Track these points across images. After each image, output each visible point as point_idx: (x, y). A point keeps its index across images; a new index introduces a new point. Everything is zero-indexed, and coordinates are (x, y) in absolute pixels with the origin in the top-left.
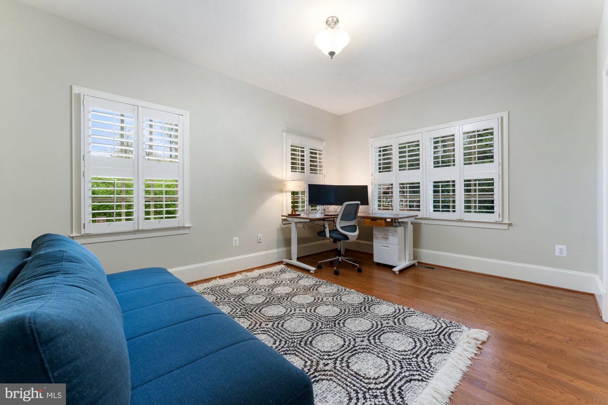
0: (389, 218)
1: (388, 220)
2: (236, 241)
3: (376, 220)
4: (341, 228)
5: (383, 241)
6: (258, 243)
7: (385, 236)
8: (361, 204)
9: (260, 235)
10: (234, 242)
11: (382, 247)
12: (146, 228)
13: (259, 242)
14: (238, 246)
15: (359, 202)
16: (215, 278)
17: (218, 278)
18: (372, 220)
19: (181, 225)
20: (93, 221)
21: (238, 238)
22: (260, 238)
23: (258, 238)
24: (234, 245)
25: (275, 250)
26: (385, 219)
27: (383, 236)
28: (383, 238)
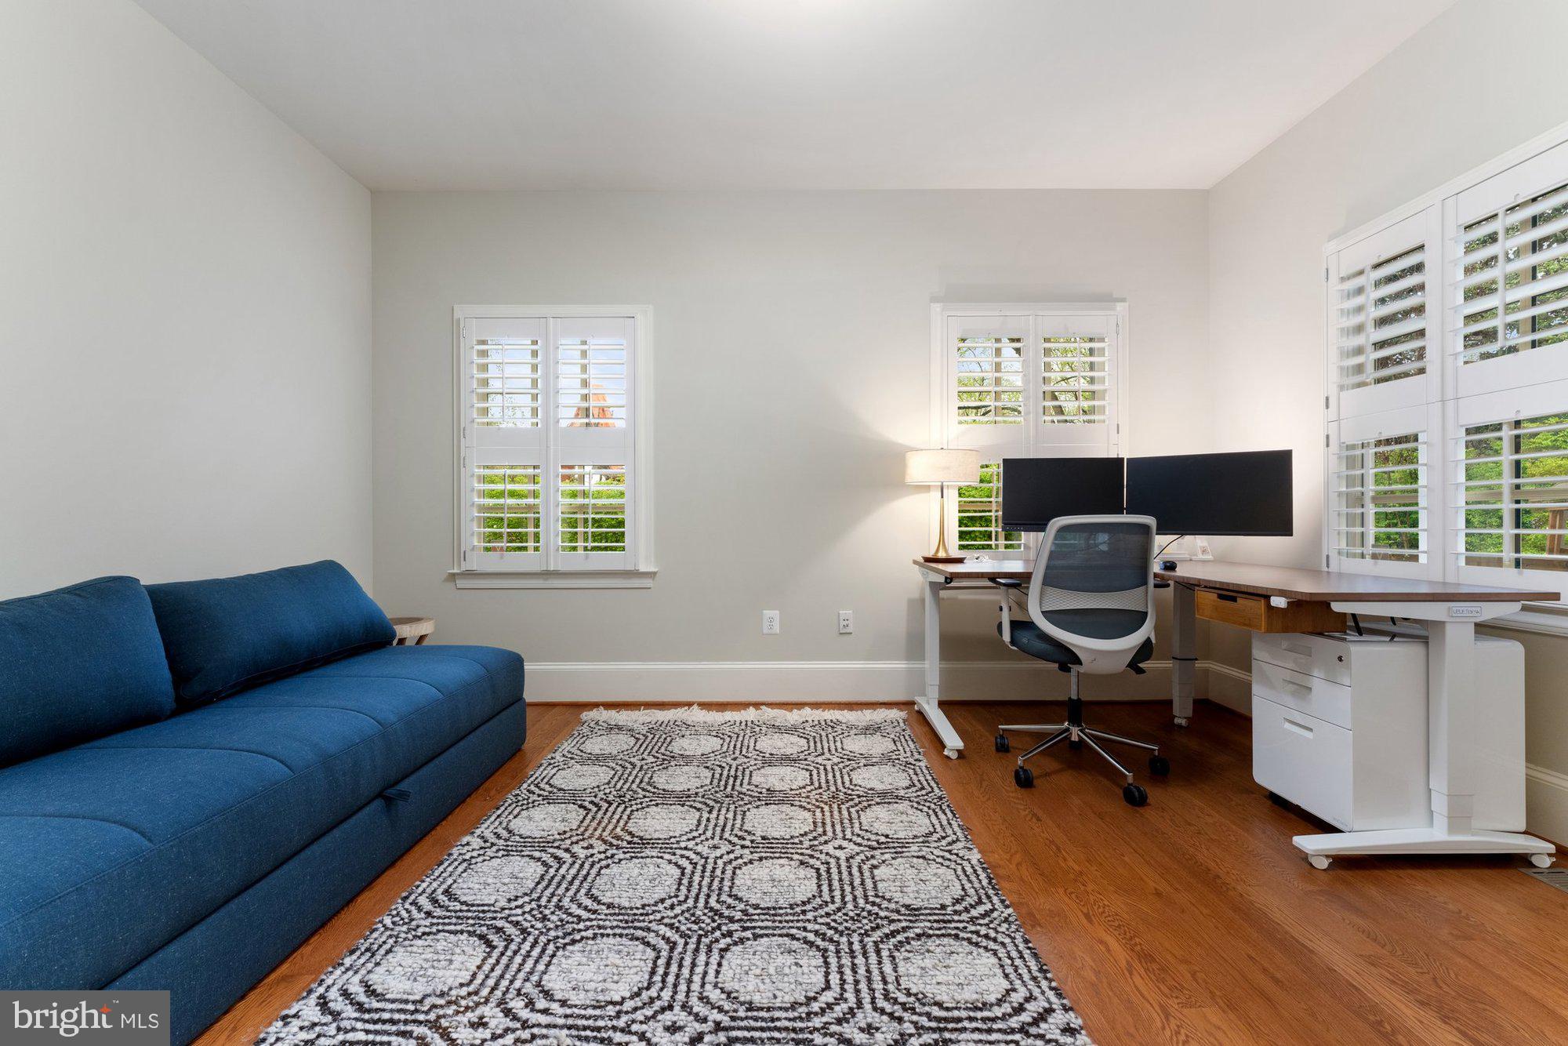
0: (1282, 593)
1: (1279, 602)
2: (771, 619)
3: (1234, 599)
4: (1048, 615)
5: (1289, 700)
6: (841, 634)
7: (1299, 679)
8: (1162, 530)
9: (845, 613)
10: (766, 624)
11: (1287, 725)
12: (561, 568)
13: (841, 632)
14: (777, 634)
15: (1150, 520)
16: (690, 705)
17: (695, 707)
18: (1220, 597)
19: (630, 567)
20: (487, 549)
21: (778, 612)
22: (845, 623)
23: (842, 621)
24: (765, 631)
25: (900, 665)
26: (1264, 596)
27: (1288, 675)
28: (1292, 687)
